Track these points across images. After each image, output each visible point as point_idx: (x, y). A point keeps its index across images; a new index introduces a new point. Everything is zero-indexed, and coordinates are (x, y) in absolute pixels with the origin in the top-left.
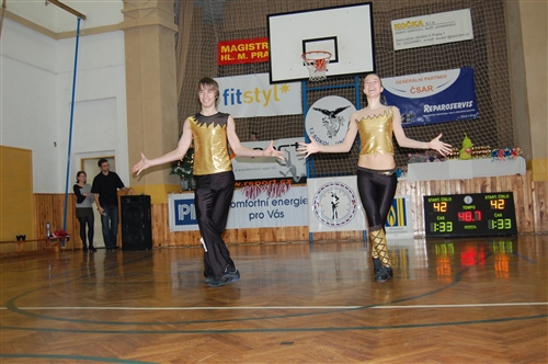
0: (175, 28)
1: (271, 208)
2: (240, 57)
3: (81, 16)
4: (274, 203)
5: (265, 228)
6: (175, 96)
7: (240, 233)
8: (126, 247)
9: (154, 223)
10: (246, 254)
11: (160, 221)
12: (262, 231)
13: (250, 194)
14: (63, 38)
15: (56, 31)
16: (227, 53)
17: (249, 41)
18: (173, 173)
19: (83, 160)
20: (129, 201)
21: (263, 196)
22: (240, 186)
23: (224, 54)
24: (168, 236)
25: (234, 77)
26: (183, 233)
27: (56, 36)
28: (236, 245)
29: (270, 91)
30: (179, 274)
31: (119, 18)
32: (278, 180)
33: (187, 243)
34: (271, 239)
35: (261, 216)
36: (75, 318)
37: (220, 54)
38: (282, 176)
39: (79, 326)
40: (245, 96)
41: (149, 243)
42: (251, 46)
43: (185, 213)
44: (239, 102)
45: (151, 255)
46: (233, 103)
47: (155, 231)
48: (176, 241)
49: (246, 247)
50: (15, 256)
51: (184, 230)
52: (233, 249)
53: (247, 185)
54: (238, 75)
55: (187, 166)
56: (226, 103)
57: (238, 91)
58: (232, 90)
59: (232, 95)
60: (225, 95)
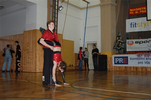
0: (116, 4)
1: (145, 60)
2: (136, 12)
3: (88, 3)
4: (147, 59)
5: (143, 67)
6: (115, 25)
7: (135, 68)
8: (99, 70)
9: (108, 63)
10: (137, 75)
11: (110, 63)
12: (142, 68)
13: (139, 56)
14: (83, 9)
15: (81, 7)
16: (132, 11)
17: (139, 7)
18: (114, 48)
19: (88, 44)
20: (101, 56)
21: (143, 57)
22: (135, 53)
23: (131, 12)
24: (112, 68)
25: (134, 19)
26: (117, 67)
27: (81, 9)
28: (133, 72)
29: (146, 23)
30: (115, 80)
31: (99, 3)
32: (148, 52)
33: (117, 70)
34: (145, 70)
35: (142, 63)
36: (90, 92)
37: (129, 11)
38: (150, 50)
39: (92, 94)
40: (138, 25)
41: (106, 69)
42: (140, 9)
44: (136, 27)
45: (106, 73)
46: (133, 27)
47: (108, 66)
48: (114, 69)
49: (137, 72)
50: (69, 71)
51: (117, 66)
52: (132, 73)
53: (138, 53)
54: (135, 18)
55: (118, 46)
56: (131, 27)
57: (135, 23)
58: (133, 23)
59: (133, 24)
60: (131, 24)
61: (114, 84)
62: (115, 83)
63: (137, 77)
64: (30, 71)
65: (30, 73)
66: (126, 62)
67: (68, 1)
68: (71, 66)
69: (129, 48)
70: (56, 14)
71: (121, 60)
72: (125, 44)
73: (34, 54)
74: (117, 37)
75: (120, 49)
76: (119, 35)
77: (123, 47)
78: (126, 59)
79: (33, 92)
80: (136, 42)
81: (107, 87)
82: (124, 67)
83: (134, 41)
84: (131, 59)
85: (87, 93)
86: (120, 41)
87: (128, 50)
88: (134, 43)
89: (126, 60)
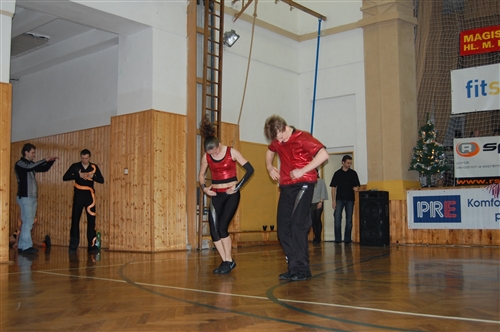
0: (415, 21)
2: (485, 45)
3: (322, 18)
6: (414, 90)
7: (484, 234)
8: (363, 242)
9: (392, 219)
10: (491, 258)
11: (398, 218)
13: (497, 192)
14: (305, 40)
15: (299, 34)
16: (470, 43)
17: (495, 29)
18: (412, 168)
22: (485, 184)
23: (467, 44)
24: (406, 234)
25: (478, 68)
26: (422, 231)
27: (299, 38)
28: (480, 247)
30: (417, 275)
31: (358, 16)
33: (425, 241)
36: (335, 316)
37: (461, 43)
40: (491, 87)
41: (386, 239)
42: (498, 34)
43: (424, 210)
44: (484, 94)
45: (387, 254)
46: (477, 95)
47: (392, 227)
48: (414, 239)
49: (491, 249)
50: (261, 245)
51: (422, 228)
52: (476, 252)
53: (493, 182)
54: (482, 65)
55: (427, 162)
56: (469, 96)
57: (483, 82)
58: (476, 81)
59: (477, 86)
60: (469, 87)
61: (412, 290)
62: (418, 285)
63: (491, 264)
64: (133, 249)
65: (134, 255)
66: (455, 216)
67: (255, 15)
68: (269, 229)
69: (463, 165)
70: (217, 59)
71: (437, 206)
72: (447, 153)
73: (145, 193)
74: (423, 129)
75: (434, 171)
76: (429, 123)
77: (441, 162)
78: (454, 203)
79: (144, 319)
80: (485, 146)
81: (389, 300)
82: (447, 233)
83: (481, 141)
84: (469, 203)
85: (323, 319)
86: (433, 144)
87: (458, 174)
88: (482, 148)
89: (454, 209)
